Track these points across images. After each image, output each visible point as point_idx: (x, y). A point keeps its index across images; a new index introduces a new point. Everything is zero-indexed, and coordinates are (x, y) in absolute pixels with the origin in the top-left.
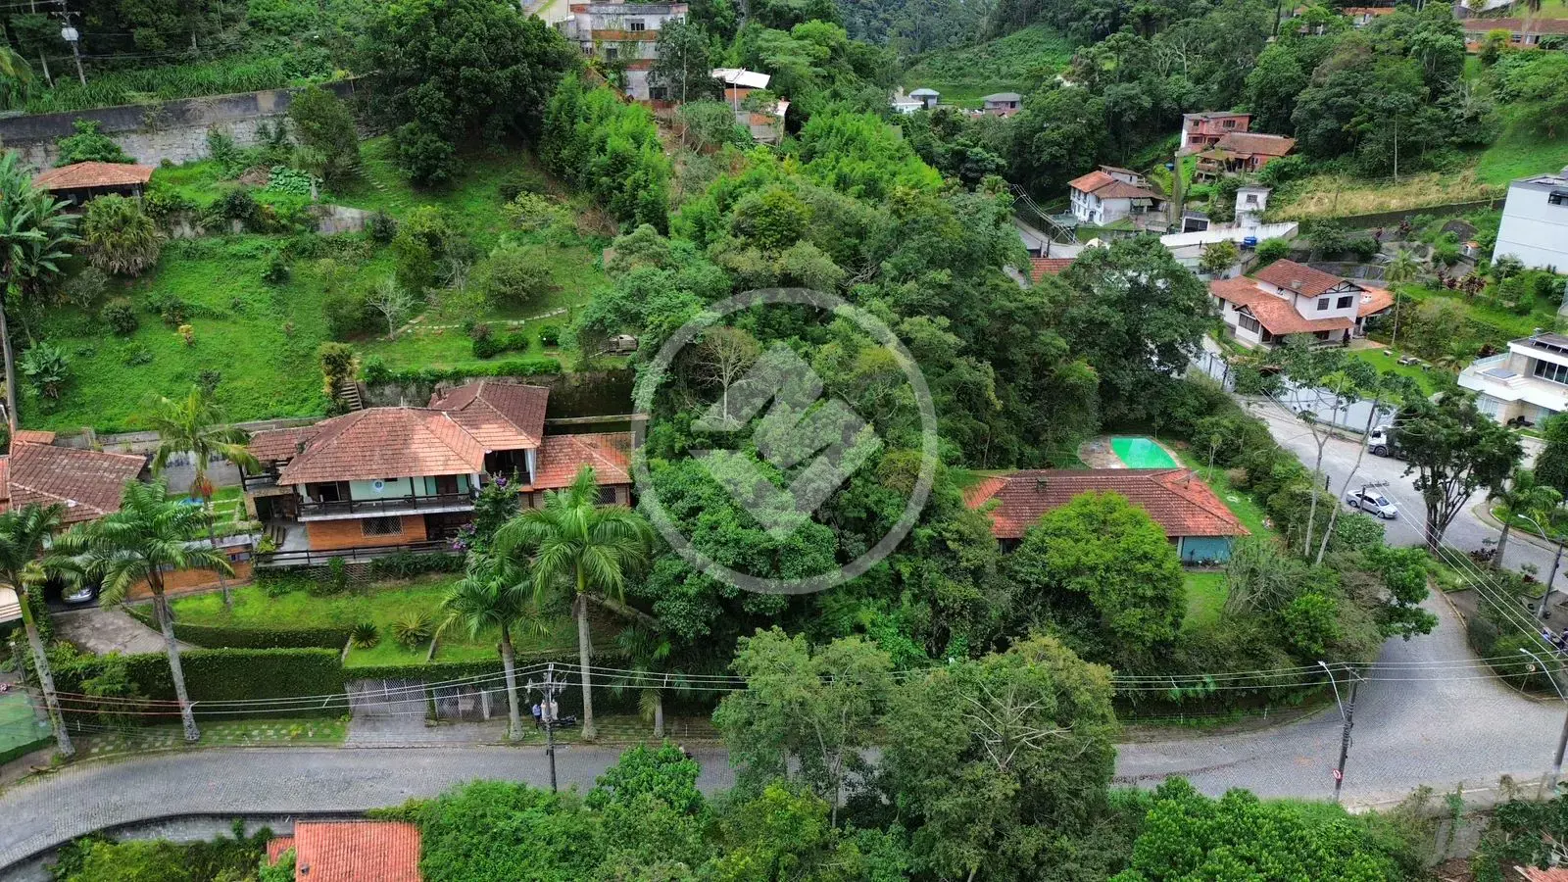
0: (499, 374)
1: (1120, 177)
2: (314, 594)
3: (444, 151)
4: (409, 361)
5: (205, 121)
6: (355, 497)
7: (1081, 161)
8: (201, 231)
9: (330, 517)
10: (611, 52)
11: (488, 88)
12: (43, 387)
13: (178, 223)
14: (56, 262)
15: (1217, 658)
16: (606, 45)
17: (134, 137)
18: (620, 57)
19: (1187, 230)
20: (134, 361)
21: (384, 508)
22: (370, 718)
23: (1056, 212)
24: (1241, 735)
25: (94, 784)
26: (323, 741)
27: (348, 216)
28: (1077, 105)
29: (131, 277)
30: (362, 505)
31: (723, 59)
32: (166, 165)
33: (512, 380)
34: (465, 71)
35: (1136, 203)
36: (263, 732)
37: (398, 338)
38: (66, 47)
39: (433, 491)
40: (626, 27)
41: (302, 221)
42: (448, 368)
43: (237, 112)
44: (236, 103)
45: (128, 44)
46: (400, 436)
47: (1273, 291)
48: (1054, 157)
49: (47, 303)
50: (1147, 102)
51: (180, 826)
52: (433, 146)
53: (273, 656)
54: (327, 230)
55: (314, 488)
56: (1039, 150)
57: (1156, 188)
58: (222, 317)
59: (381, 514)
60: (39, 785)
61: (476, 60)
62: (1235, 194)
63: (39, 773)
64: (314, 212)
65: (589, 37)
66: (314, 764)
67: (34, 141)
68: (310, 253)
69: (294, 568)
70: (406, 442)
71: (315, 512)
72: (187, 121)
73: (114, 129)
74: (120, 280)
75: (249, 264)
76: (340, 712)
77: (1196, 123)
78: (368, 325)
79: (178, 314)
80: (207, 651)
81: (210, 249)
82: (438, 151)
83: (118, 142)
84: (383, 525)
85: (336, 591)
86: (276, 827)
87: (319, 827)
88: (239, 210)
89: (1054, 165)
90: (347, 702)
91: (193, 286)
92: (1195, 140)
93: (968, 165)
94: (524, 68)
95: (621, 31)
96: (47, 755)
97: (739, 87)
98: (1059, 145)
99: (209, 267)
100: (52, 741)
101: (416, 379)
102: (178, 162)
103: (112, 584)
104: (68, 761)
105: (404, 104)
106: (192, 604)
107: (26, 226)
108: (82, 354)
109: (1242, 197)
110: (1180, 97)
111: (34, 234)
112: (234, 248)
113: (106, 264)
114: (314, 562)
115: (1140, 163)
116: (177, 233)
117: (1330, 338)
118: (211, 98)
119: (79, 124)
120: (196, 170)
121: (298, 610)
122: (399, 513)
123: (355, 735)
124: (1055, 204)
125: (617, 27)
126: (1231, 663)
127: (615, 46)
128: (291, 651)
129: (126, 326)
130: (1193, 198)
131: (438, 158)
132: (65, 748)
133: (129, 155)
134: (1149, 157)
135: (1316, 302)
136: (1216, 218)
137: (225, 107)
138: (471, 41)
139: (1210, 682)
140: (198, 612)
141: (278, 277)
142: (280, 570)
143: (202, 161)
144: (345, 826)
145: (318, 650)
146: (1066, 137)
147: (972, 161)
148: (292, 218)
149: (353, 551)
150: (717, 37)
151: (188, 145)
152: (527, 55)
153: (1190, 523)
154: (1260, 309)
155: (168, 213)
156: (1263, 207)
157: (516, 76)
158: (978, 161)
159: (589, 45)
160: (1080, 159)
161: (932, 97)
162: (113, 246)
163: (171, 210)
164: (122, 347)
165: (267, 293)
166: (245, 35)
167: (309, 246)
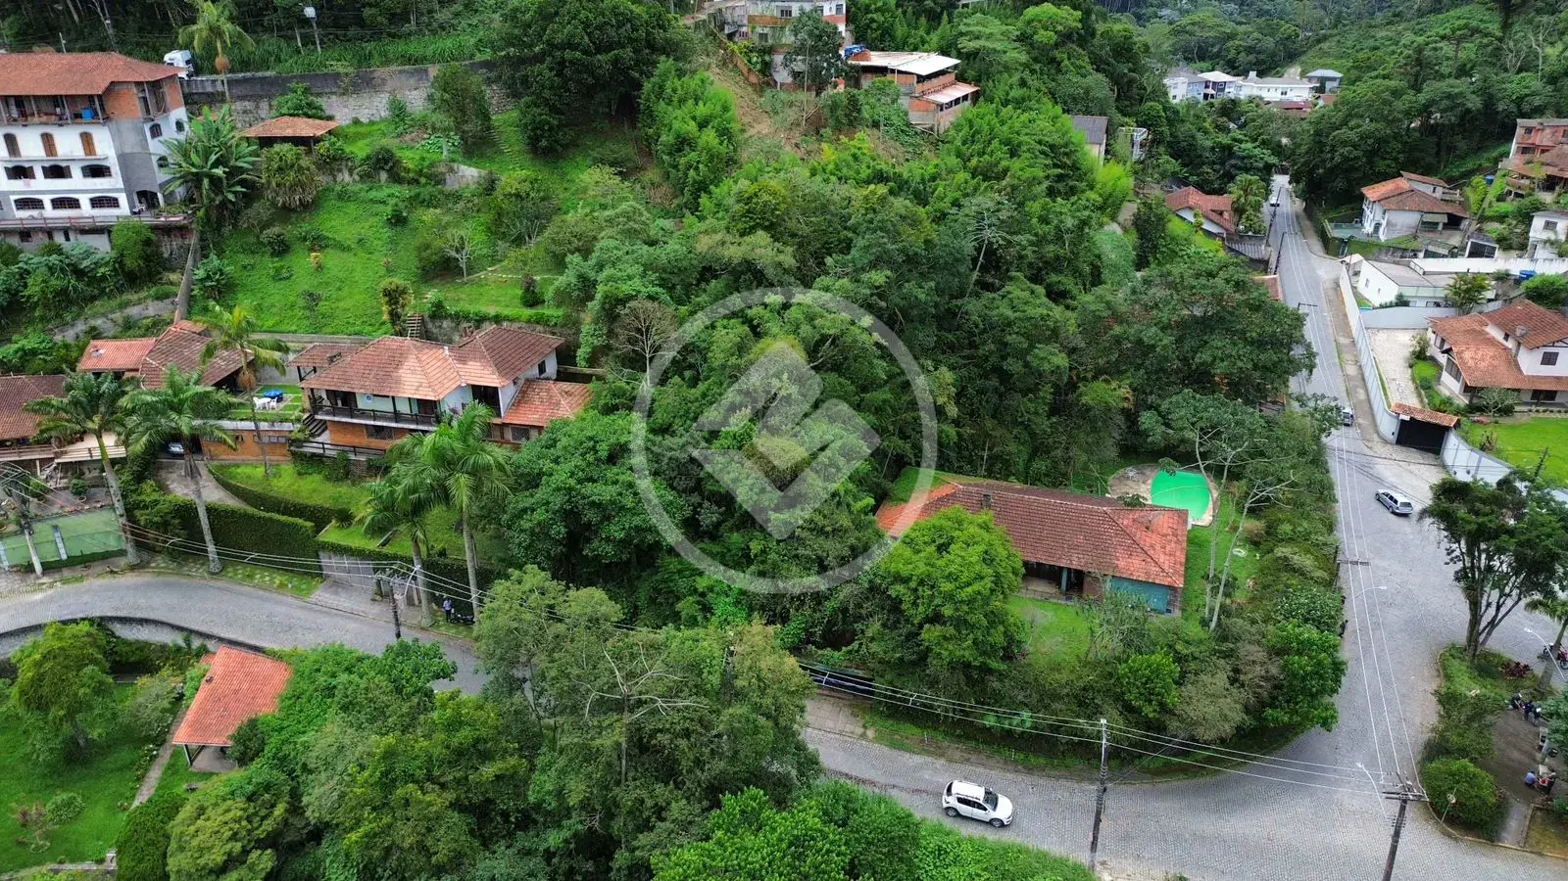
0: (529, 321)
1: (1421, 188)
2: (328, 478)
3: (548, 123)
4: (471, 302)
5: (388, 88)
6: (360, 405)
7: (1381, 165)
8: (357, 178)
9: (336, 419)
10: (763, 36)
11: (589, 69)
12: (204, 288)
13: (340, 170)
14: (235, 193)
15: (1045, 698)
16: (759, 30)
17: (334, 98)
18: (770, 42)
19: (1472, 255)
20: (277, 277)
21: (375, 418)
22: (338, 584)
23: (1339, 222)
24: (1062, 782)
25: (136, 587)
26: (299, 594)
27: (469, 174)
28: (1385, 102)
29: (294, 210)
30: (363, 414)
31: (923, 42)
32: (356, 122)
33: (539, 328)
34: (568, 54)
35: (1429, 218)
36: (263, 577)
37: (472, 283)
38: (305, 22)
39: (416, 410)
40: (777, 13)
41: (429, 177)
42: (492, 311)
43: (412, 81)
44: (412, 74)
45: (361, 22)
46: (396, 361)
47: (1498, 335)
48: (1346, 159)
49: (235, 226)
50: (1475, 103)
51: (152, 627)
52: (538, 119)
53: (271, 519)
54: (451, 185)
55: (333, 394)
56: (1333, 150)
57: (1464, 205)
58: (348, 249)
59: (372, 423)
60: (107, 580)
61: (579, 44)
62: (1531, 219)
63: (112, 572)
64: (442, 169)
65: (745, 22)
66: (281, 609)
67: (261, 97)
68: (429, 203)
69: (313, 455)
70: (398, 366)
71: (328, 413)
72: (374, 87)
73: (319, 90)
74: (286, 212)
75: (381, 207)
76: (317, 574)
77: (1529, 130)
78: (443, 268)
79: (318, 243)
80: (251, 510)
81: (355, 193)
82: (543, 123)
83: (322, 102)
84: (379, 431)
85: (342, 480)
86: (211, 645)
87: (234, 652)
88: (383, 163)
89: (1347, 168)
90: (320, 568)
91: (336, 223)
92: (1524, 150)
93: (1233, 162)
94: (627, 53)
95: (772, 17)
96: (123, 562)
97: (900, 72)
98: (1355, 146)
99: (352, 208)
100: (122, 553)
101: (467, 318)
102: (364, 120)
103: (137, 441)
104: (133, 568)
105: (525, 81)
106: (248, 470)
107: (216, 165)
108: (245, 267)
109: (1538, 222)
110: (1521, 99)
111: (219, 171)
112: (373, 194)
113: (274, 198)
114: (328, 452)
115: (1455, 173)
116: (339, 178)
117: (1558, 400)
118: (394, 68)
119: (293, 85)
120: (375, 127)
121: (314, 490)
122: (385, 424)
123: (321, 595)
124: (1344, 211)
125: (768, 14)
126: (1056, 706)
127: (766, 30)
128: (283, 518)
129: (281, 248)
130: (1491, 219)
131: (543, 130)
132: (132, 557)
133: (328, 113)
134: (1470, 165)
135: (1539, 355)
136: (1505, 244)
137: (403, 77)
138: (576, 28)
139: (1025, 720)
140: (249, 477)
141: (398, 221)
142: (304, 455)
143: (383, 120)
144: (251, 655)
145: (300, 521)
146: (1363, 137)
147: (1239, 158)
148: (420, 173)
149: (355, 449)
150: (923, 20)
151: (372, 107)
152: (631, 40)
153: (1122, 563)
154: (1467, 355)
155: (332, 162)
156: (1563, 237)
157: (616, 61)
158: (1244, 158)
159: (744, 29)
160: (1381, 163)
161: (1333, 79)
162: (278, 185)
163: (334, 159)
164: (270, 264)
165: (387, 233)
166: (457, 15)
167: (427, 197)
